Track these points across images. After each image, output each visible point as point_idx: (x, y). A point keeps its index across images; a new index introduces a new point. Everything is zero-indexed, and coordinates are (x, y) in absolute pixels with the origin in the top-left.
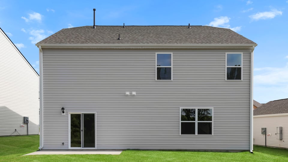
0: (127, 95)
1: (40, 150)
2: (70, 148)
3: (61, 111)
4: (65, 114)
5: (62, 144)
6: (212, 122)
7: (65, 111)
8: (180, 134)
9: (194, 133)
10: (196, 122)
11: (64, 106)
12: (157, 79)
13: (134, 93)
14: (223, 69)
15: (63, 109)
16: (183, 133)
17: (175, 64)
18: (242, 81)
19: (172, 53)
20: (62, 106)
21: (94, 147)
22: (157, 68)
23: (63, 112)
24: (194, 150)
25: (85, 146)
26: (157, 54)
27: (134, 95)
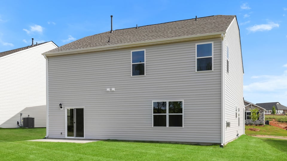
0: (108, 92)
1: (45, 138)
2: (66, 137)
3: (59, 106)
4: (62, 109)
5: (60, 133)
6: (183, 114)
7: (63, 106)
8: (153, 126)
9: (165, 126)
10: (167, 114)
11: (61, 103)
12: (133, 75)
13: (113, 89)
14: (193, 60)
15: (60, 105)
16: (155, 125)
17: (147, 60)
18: (212, 72)
19: (145, 50)
20: (60, 103)
21: (83, 136)
22: (132, 65)
23: (61, 107)
24: (165, 142)
25: (77, 136)
26: (132, 52)
27: (113, 91)
